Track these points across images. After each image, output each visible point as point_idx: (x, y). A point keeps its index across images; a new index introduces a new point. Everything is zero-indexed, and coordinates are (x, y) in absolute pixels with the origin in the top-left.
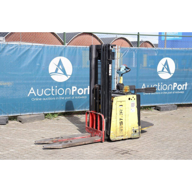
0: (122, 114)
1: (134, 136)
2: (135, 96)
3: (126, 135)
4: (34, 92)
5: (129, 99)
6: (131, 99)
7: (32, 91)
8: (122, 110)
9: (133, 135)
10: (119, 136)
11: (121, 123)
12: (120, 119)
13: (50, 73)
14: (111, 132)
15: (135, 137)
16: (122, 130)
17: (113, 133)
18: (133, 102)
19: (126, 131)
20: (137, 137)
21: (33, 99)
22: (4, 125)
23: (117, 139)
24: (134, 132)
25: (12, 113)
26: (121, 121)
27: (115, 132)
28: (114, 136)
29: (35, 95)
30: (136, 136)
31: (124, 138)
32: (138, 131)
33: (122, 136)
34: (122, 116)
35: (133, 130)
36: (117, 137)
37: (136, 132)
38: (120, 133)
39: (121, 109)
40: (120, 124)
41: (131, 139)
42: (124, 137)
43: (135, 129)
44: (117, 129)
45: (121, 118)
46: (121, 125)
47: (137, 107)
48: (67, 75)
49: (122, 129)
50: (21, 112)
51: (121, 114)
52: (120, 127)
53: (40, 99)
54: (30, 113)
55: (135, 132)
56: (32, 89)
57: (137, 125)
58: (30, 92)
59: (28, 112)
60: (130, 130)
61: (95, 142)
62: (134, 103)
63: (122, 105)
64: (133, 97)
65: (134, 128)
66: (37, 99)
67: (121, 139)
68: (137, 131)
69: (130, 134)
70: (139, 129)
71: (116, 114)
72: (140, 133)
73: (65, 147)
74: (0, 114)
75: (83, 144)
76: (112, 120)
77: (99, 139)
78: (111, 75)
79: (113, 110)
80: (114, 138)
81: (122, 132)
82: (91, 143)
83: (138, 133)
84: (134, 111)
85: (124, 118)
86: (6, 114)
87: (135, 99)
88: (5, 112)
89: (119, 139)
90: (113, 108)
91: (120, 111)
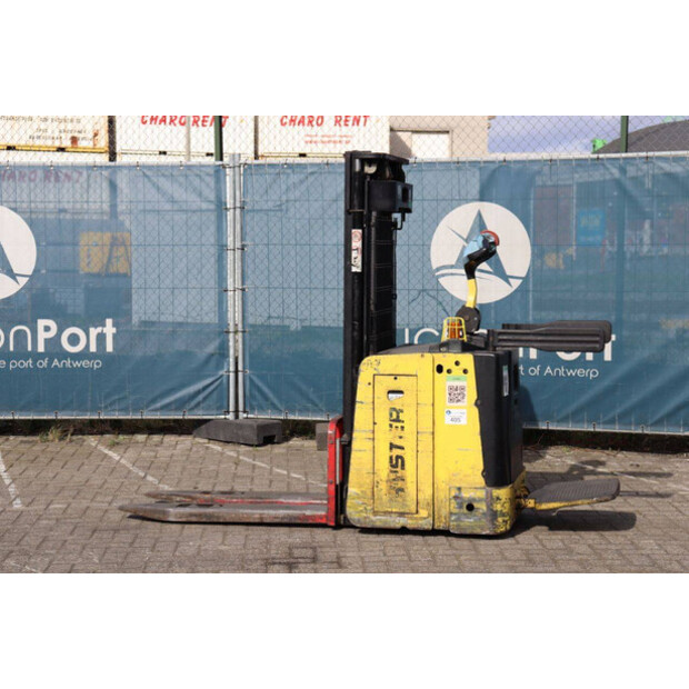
0: (399, 425)
1: (462, 524)
2: (467, 360)
3: (423, 513)
5: (440, 369)
6: (449, 371)
8: (399, 412)
9: (458, 520)
10: (386, 513)
11: (397, 463)
12: (392, 446)
13: (434, 267)
14: (352, 490)
15: (468, 532)
16: (402, 490)
17: (359, 497)
18: (456, 384)
19: (421, 496)
20: (478, 531)
22: (251, 448)
23: (379, 525)
24: (460, 507)
26: (396, 452)
27: (369, 493)
28: (362, 508)
30: (470, 527)
31: (410, 523)
32: (482, 507)
33: (402, 514)
34: (399, 432)
35: (456, 497)
36: (375, 513)
37: (470, 507)
38: (391, 500)
39: (398, 408)
40: (392, 466)
41: (446, 533)
42: (411, 518)
43: (466, 495)
44: (375, 485)
45: (398, 442)
46: (399, 469)
47: (476, 404)
49: (400, 484)
51: (395, 424)
52: (393, 476)
55: (465, 510)
57: (481, 481)
60: (443, 495)
61: (305, 522)
62: (463, 389)
63: (401, 392)
64: (457, 363)
65: (459, 489)
67: (398, 526)
68: (476, 505)
69: (444, 512)
70: (491, 500)
71: (375, 423)
72: (494, 515)
73: (184, 520)
74: (261, 409)
75: (252, 521)
76: (355, 445)
77: (323, 513)
78: (359, 270)
79: (357, 405)
80: (365, 518)
81: (400, 499)
82: (285, 521)
83: (484, 514)
84: (464, 422)
85: (408, 443)
86: (280, 411)
87: (465, 371)
88: (276, 401)
89: (386, 522)
90: (358, 399)
91: (391, 415)
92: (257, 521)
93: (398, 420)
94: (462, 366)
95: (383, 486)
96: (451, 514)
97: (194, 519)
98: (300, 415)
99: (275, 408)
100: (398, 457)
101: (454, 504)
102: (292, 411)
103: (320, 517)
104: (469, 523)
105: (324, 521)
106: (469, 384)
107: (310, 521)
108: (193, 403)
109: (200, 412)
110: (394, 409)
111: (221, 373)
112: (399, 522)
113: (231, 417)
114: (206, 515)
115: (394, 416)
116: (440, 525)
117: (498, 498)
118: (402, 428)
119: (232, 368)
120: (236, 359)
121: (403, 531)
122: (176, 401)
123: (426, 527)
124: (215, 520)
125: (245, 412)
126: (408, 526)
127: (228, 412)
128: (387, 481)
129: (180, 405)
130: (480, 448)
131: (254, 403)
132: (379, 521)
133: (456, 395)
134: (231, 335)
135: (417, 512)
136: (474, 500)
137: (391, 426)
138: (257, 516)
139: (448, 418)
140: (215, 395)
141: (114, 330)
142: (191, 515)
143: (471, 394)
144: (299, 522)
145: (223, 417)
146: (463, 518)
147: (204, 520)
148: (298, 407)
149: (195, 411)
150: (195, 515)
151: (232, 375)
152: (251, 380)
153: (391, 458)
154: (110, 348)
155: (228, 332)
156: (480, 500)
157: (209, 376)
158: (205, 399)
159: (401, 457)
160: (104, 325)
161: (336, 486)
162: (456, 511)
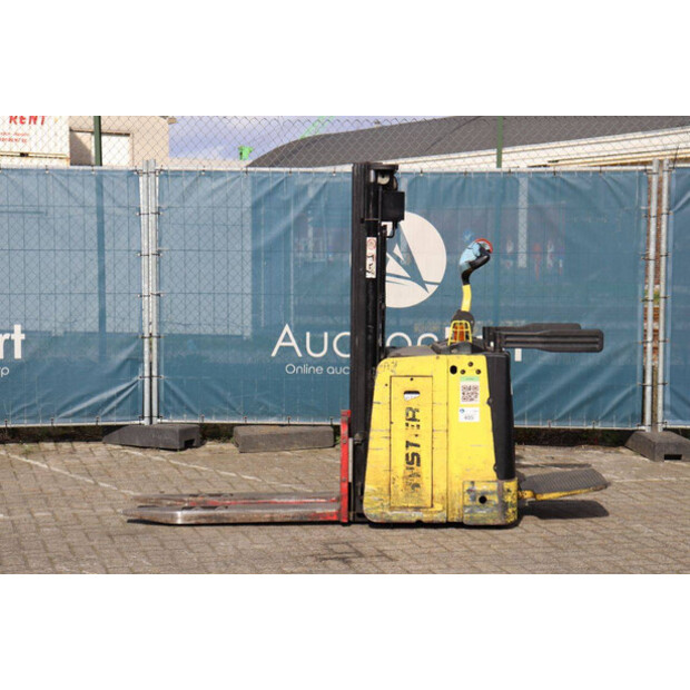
0: (415, 423)
1: (476, 516)
2: (480, 361)
3: (438, 507)
4: (293, 343)
5: (454, 370)
6: (463, 372)
7: (287, 339)
8: (415, 411)
9: (471, 512)
10: (406, 508)
11: (413, 460)
12: (408, 444)
14: (368, 487)
15: (481, 523)
16: (418, 485)
17: (375, 493)
18: (469, 383)
19: (436, 491)
20: (491, 522)
21: (291, 369)
23: (395, 519)
24: (474, 499)
25: (218, 415)
26: (412, 450)
27: (386, 490)
28: (379, 504)
29: (300, 355)
30: (483, 518)
31: (425, 516)
32: (494, 499)
33: (417, 509)
34: (415, 431)
35: (469, 491)
36: (392, 509)
37: (483, 500)
38: (407, 496)
39: (414, 407)
40: (408, 463)
41: (459, 525)
42: (426, 512)
43: (479, 488)
44: (391, 481)
45: (413, 440)
46: (414, 466)
47: (488, 403)
48: (422, 283)
49: (416, 480)
50: (248, 413)
51: (411, 423)
52: (409, 473)
53: (318, 370)
54: (280, 418)
55: (478, 503)
56: (287, 329)
57: (493, 475)
58: (280, 343)
59: (272, 415)
60: (456, 489)
61: (315, 520)
62: (476, 388)
63: (417, 392)
64: (471, 364)
65: (473, 483)
66: (306, 370)
67: (414, 520)
68: (488, 497)
69: (458, 505)
70: (502, 492)
71: (391, 423)
72: (504, 506)
73: (193, 522)
74: (177, 414)
75: (263, 521)
76: (372, 444)
77: (334, 511)
78: (374, 276)
79: (375, 406)
80: (383, 513)
81: (415, 494)
82: (296, 519)
83: (496, 505)
84: (477, 419)
85: (424, 441)
86: (196, 415)
87: (479, 372)
88: (192, 406)
89: (402, 517)
90: (375, 399)
91: (407, 414)
92: (268, 520)
93: (413, 419)
94: (475, 367)
95: (400, 483)
96: (465, 506)
97: (203, 521)
98: (217, 419)
99: (191, 412)
100: (414, 454)
101: (467, 497)
102: (209, 415)
103: (331, 514)
104: (482, 514)
105: (335, 519)
106: (482, 384)
107: (321, 519)
108: (107, 409)
109: (115, 418)
110: (411, 409)
111: (135, 379)
112: (414, 516)
113: (145, 422)
114: (215, 516)
115: (410, 416)
116: (454, 518)
117: (509, 491)
118: (418, 426)
119: (147, 374)
120: (151, 364)
121: (419, 524)
122: (89, 407)
123: (441, 520)
124: (225, 521)
125: (158, 417)
126: (424, 520)
127: (143, 417)
128: (403, 478)
129: (94, 411)
130: (492, 444)
131: (169, 408)
132: (395, 516)
133: (469, 394)
134: (146, 341)
135: (432, 506)
136: (487, 493)
137: (407, 425)
138: (268, 516)
139: (462, 416)
140: (129, 401)
141: (23, 337)
142: (200, 517)
143: (484, 393)
144: (309, 520)
145: (137, 422)
146: (475, 509)
147: (214, 521)
148: (215, 410)
149: (110, 417)
150: (204, 517)
151: (147, 381)
152: (166, 385)
153: (407, 455)
154: (18, 354)
155: (143, 338)
156: (493, 493)
157: (124, 382)
158: (119, 404)
159: (417, 455)
160: (12, 332)
161: (349, 484)
162: (470, 503)
